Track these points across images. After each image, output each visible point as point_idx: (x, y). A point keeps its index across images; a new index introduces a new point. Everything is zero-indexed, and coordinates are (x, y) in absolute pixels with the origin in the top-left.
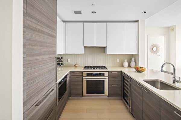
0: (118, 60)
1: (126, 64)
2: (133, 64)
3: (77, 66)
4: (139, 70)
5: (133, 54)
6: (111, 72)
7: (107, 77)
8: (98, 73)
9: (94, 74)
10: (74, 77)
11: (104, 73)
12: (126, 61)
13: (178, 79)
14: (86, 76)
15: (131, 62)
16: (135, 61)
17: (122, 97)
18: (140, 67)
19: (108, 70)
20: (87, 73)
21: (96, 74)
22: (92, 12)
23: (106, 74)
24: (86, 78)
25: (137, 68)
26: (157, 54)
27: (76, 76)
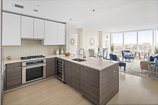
0: (52, 50)
1: (58, 52)
2: (62, 52)
3: (11, 58)
4: (67, 55)
5: (62, 45)
6: (49, 59)
7: (45, 63)
8: (37, 61)
9: (34, 62)
10: (11, 69)
11: (43, 61)
12: (58, 50)
13: (85, 56)
14: (26, 65)
15: (61, 50)
16: (63, 50)
17: (56, 75)
18: (68, 53)
19: (46, 58)
20: (26, 63)
21: (36, 62)
22: (34, 10)
23: (45, 61)
24: (25, 68)
25: (66, 53)
26: (74, 45)
27: (13, 68)
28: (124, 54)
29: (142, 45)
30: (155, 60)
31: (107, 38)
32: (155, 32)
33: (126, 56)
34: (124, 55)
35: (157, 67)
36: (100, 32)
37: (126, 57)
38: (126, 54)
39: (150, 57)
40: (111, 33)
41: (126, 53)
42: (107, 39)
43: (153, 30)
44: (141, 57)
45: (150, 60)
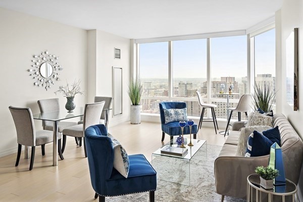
28: (166, 118)
29: (220, 83)
30: (272, 151)
31: (118, 56)
32: (252, 40)
33: (174, 122)
34: (167, 121)
35: (284, 194)
36: (88, 31)
37: (171, 129)
38: (173, 115)
39: (252, 135)
40: (131, 43)
41: (172, 111)
42: (118, 63)
43: (248, 35)
44: (217, 119)
45: (250, 148)
